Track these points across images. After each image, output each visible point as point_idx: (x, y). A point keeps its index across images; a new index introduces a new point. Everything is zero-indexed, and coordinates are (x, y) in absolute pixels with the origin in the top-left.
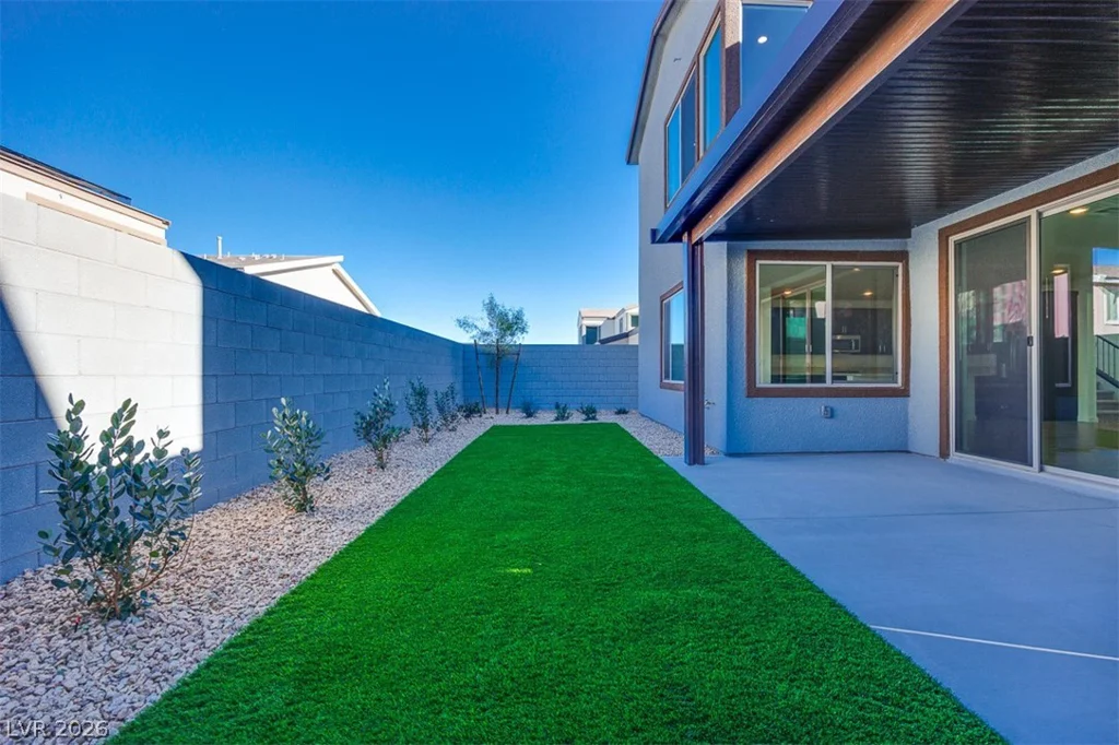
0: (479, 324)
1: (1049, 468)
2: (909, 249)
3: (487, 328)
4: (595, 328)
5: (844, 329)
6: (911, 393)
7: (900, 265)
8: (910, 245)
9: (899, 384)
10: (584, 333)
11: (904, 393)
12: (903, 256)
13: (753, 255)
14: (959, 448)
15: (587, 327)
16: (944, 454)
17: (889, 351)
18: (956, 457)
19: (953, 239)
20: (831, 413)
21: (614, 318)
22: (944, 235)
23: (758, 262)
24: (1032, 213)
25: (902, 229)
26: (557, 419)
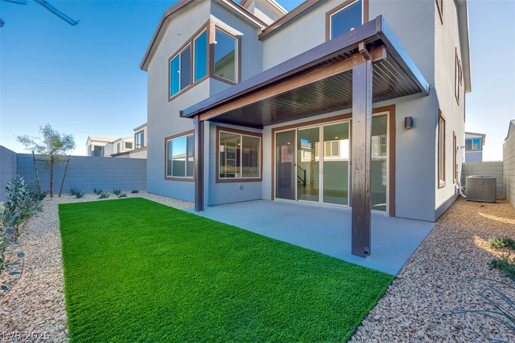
0: (36, 141)
1: (299, 200)
2: (263, 133)
3: (42, 144)
4: (101, 147)
5: (231, 157)
6: (263, 180)
7: (260, 138)
8: (263, 132)
9: (260, 177)
10: (93, 149)
11: (261, 180)
12: (261, 135)
13: (218, 128)
14: (276, 197)
15: (95, 146)
16: (273, 199)
17: (256, 166)
18: (276, 199)
19: (276, 132)
20: (242, 188)
21: (113, 143)
22: (273, 130)
23: (220, 131)
24: (296, 129)
25: (261, 127)
26: (101, 198)
